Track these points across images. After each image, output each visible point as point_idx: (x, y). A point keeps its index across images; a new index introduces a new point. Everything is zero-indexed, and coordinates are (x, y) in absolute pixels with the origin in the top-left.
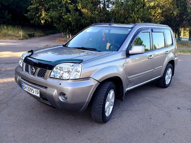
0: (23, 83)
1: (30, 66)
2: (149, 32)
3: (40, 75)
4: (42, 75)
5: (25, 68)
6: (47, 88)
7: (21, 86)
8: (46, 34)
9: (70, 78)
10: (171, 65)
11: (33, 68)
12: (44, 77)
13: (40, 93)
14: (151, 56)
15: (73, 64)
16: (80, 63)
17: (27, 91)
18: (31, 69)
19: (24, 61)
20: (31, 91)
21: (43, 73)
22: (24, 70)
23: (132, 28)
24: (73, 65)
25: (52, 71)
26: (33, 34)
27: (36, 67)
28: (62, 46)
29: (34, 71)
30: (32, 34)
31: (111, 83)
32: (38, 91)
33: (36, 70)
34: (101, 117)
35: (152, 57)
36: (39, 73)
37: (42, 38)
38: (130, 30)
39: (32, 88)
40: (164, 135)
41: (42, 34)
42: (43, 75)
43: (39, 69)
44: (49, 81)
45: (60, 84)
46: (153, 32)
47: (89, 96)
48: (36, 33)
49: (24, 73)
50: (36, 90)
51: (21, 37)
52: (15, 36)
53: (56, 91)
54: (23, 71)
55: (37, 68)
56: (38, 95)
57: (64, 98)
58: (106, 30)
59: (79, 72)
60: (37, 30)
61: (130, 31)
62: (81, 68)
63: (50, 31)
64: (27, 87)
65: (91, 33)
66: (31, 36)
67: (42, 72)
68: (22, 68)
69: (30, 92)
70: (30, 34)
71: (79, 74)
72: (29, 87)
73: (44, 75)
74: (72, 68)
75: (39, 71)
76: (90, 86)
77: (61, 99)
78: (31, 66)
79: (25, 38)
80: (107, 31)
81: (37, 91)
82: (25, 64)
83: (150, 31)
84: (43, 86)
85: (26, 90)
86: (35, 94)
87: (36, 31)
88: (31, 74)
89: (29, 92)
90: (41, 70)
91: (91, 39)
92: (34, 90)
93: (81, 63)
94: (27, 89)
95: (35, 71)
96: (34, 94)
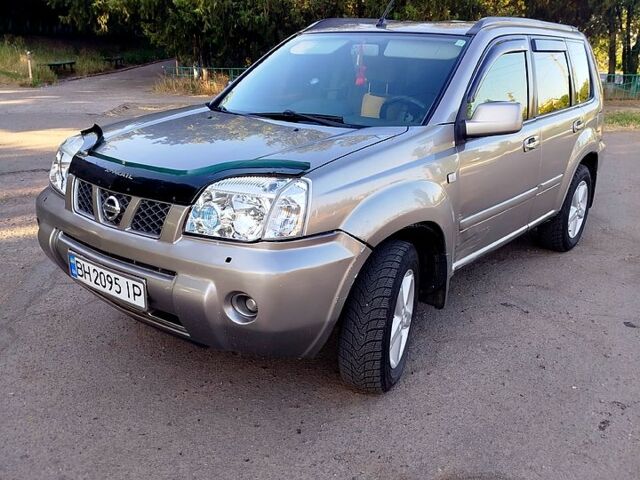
0: (74, 256)
1: (96, 190)
2: (525, 51)
3: (143, 223)
4: (150, 223)
5: (80, 198)
6: (173, 273)
7: (64, 265)
8: (114, 63)
9: (266, 237)
10: (586, 170)
11: (112, 197)
12: (159, 232)
13: (148, 294)
14: (532, 140)
15: (273, 180)
16: (297, 176)
17: (93, 285)
18: (102, 200)
19: (70, 171)
20: (108, 285)
21: (155, 217)
22: (76, 207)
23: (469, 36)
24: (273, 187)
25: (190, 209)
26: (71, 64)
27: (125, 196)
28: (207, 109)
29: (117, 207)
30: (68, 67)
31: (407, 245)
32: (141, 286)
33: (124, 204)
34: (377, 373)
35: (536, 143)
36: (136, 217)
37: (104, 79)
38: (461, 43)
39: (113, 276)
40: (603, 429)
41: (101, 66)
42: (153, 225)
43: (135, 202)
44: (182, 248)
45: (229, 260)
46: (536, 51)
47: (335, 301)
48: (82, 63)
49: (76, 215)
50: (131, 282)
51: (26, 76)
52: (8, 74)
53: (211, 286)
54: (69, 207)
55: (129, 199)
56: (140, 302)
57: (243, 311)
58: (367, 43)
59: (297, 211)
60: (83, 51)
61: (464, 50)
62: (304, 194)
63: (128, 55)
64: (91, 272)
65: (313, 56)
66: (63, 73)
67: (150, 212)
68: (67, 197)
69: (106, 290)
70: (59, 65)
71: (297, 218)
72: (99, 270)
73: (161, 223)
74: (272, 195)
75: (139, 210)
76: (340, 262)
77: (232, 314)
78: (102, 191)
79: (41, 80)
80: (372, 50)
81: (134, 285)
82: (76, 183)
83: (526, 46)
84: (156, 269)
85: (87, 281)
86: (126, 299)
87: (77, 53)
88: (106, 219)
89: (100, 288)
90: (145, 206)
91: (315, 81)
92: (122, 281)
93: (302, 174)
94: (93, 279)
95: (122, 210)
96: (123, 296)
